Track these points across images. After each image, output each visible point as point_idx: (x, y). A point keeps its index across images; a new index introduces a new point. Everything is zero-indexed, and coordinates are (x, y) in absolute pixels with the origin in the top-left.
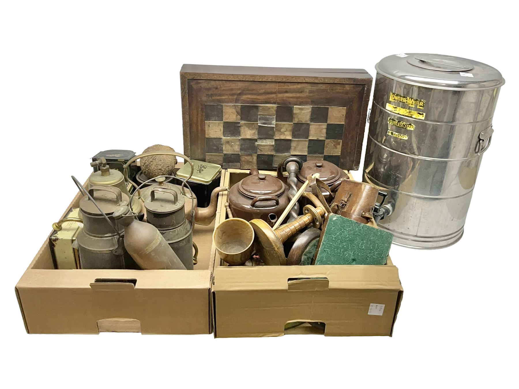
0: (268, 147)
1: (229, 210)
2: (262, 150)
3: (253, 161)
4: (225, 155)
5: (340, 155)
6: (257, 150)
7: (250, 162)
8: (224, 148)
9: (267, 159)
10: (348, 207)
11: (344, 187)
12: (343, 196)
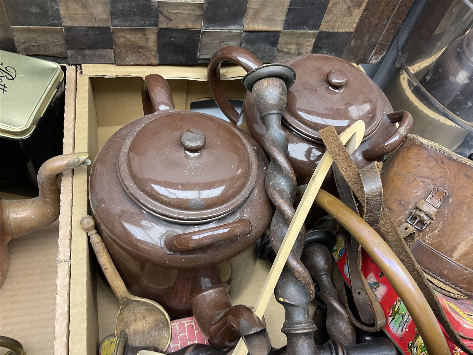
0: (189, 11)
1: (96, 239)
2: (172, 17)
3: (147, 44)
4: (69, 29)
5: (352, 30)
6: (156, 17)
7: (141, 47)
8: (62, 12)
9: (183, 41)
10: (437, 233)
11: (419, 165)
12: (415, 190)
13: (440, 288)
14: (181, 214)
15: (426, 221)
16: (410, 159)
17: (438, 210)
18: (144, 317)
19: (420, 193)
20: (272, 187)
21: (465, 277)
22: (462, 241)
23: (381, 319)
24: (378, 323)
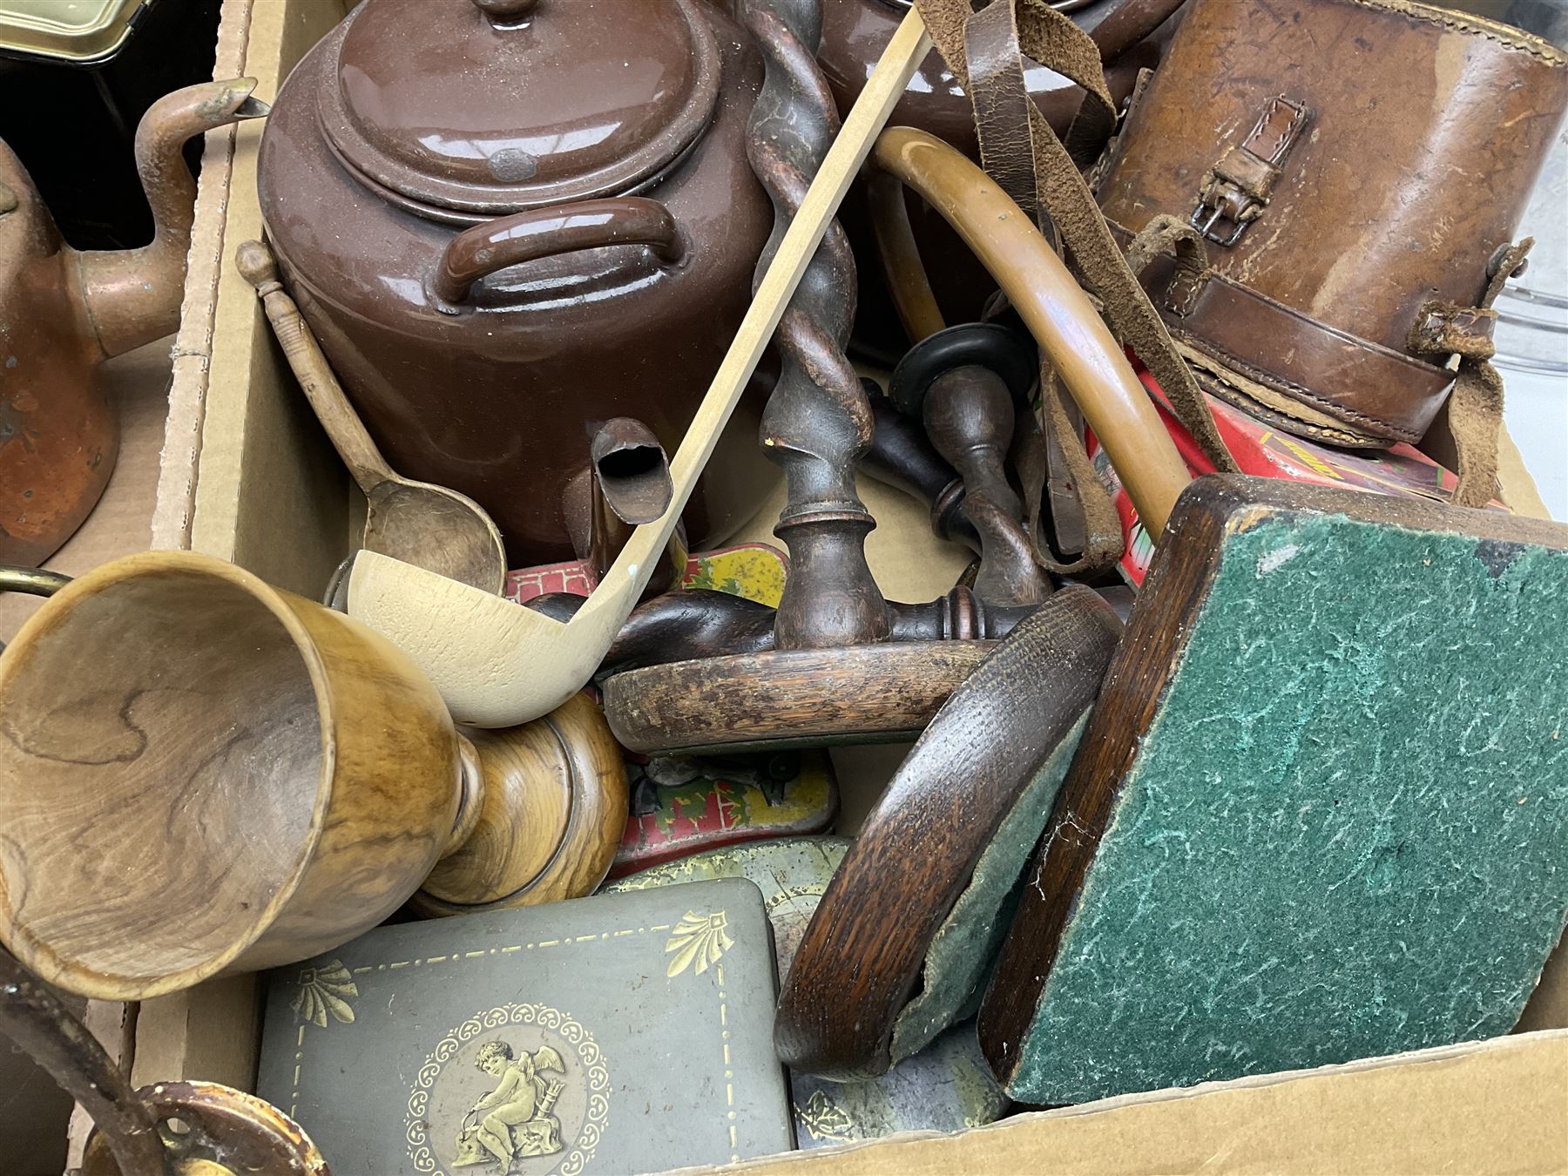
10: (1274, 246)
11: (1231, 42)
12: (1218, 126)
13: (1273, 410)
14: (471, 195)
15: (1240, 209)
16: (1208, 27)
17: (1274, 167)
18: (440, 544)
19: (1231, 131)
20: (759, 133)
21: (1349, 364)
22: (1341, 253)
23: (1105, 531)
24: (1092, 540)
